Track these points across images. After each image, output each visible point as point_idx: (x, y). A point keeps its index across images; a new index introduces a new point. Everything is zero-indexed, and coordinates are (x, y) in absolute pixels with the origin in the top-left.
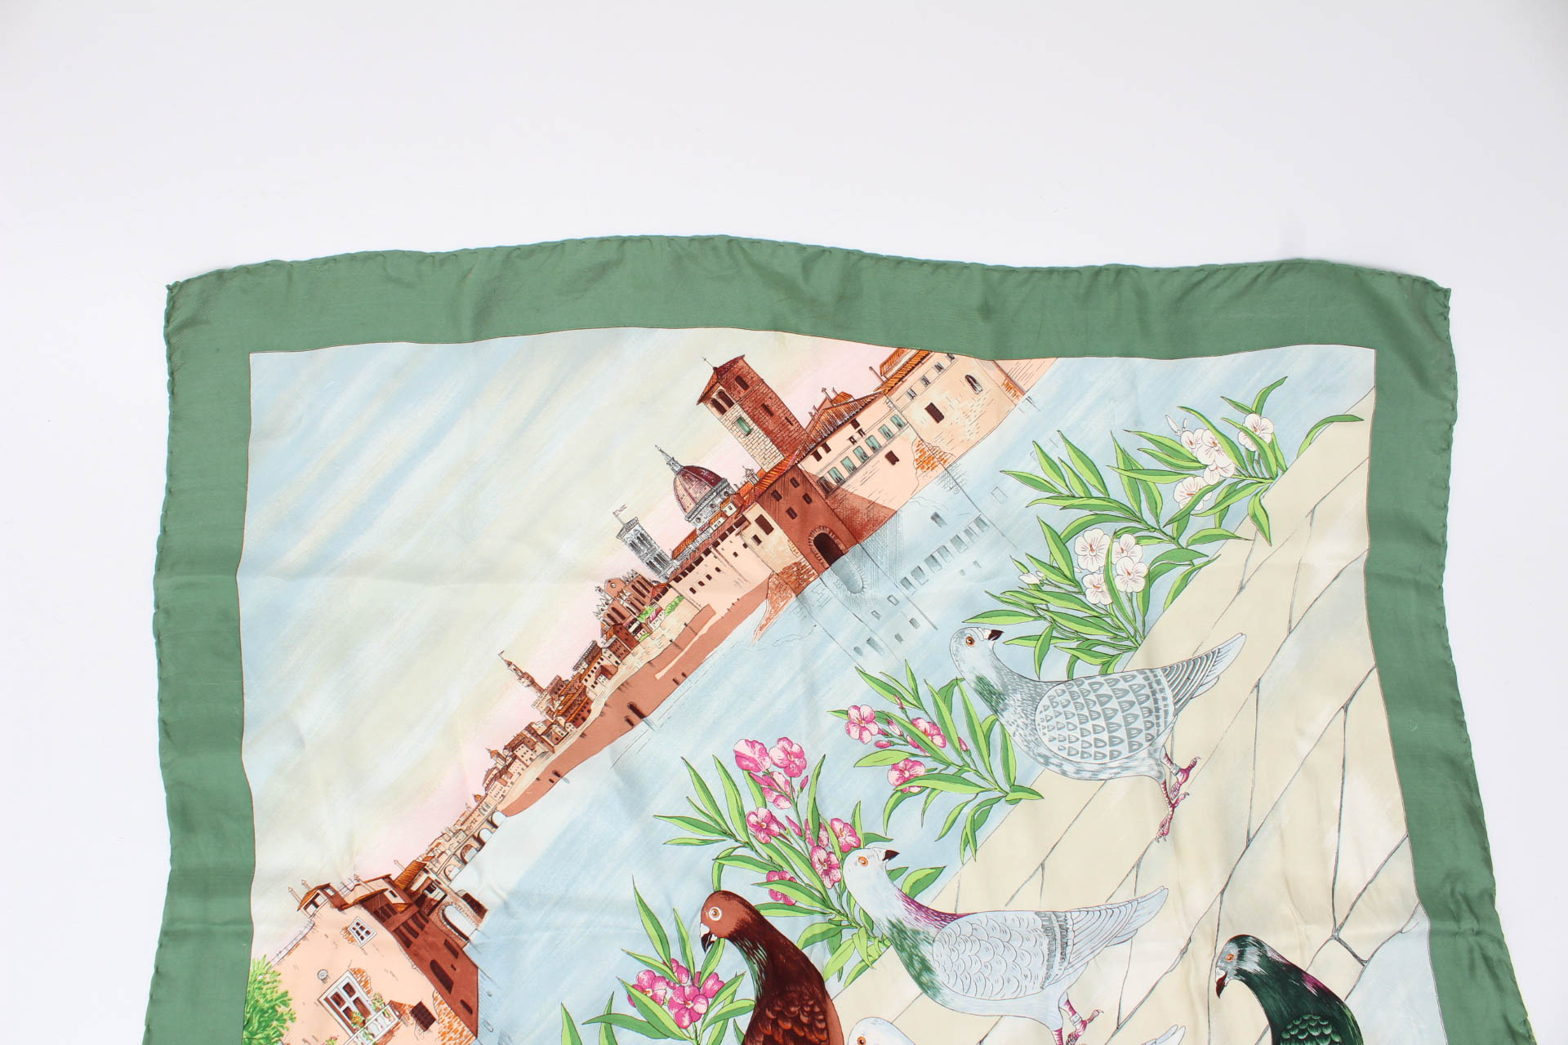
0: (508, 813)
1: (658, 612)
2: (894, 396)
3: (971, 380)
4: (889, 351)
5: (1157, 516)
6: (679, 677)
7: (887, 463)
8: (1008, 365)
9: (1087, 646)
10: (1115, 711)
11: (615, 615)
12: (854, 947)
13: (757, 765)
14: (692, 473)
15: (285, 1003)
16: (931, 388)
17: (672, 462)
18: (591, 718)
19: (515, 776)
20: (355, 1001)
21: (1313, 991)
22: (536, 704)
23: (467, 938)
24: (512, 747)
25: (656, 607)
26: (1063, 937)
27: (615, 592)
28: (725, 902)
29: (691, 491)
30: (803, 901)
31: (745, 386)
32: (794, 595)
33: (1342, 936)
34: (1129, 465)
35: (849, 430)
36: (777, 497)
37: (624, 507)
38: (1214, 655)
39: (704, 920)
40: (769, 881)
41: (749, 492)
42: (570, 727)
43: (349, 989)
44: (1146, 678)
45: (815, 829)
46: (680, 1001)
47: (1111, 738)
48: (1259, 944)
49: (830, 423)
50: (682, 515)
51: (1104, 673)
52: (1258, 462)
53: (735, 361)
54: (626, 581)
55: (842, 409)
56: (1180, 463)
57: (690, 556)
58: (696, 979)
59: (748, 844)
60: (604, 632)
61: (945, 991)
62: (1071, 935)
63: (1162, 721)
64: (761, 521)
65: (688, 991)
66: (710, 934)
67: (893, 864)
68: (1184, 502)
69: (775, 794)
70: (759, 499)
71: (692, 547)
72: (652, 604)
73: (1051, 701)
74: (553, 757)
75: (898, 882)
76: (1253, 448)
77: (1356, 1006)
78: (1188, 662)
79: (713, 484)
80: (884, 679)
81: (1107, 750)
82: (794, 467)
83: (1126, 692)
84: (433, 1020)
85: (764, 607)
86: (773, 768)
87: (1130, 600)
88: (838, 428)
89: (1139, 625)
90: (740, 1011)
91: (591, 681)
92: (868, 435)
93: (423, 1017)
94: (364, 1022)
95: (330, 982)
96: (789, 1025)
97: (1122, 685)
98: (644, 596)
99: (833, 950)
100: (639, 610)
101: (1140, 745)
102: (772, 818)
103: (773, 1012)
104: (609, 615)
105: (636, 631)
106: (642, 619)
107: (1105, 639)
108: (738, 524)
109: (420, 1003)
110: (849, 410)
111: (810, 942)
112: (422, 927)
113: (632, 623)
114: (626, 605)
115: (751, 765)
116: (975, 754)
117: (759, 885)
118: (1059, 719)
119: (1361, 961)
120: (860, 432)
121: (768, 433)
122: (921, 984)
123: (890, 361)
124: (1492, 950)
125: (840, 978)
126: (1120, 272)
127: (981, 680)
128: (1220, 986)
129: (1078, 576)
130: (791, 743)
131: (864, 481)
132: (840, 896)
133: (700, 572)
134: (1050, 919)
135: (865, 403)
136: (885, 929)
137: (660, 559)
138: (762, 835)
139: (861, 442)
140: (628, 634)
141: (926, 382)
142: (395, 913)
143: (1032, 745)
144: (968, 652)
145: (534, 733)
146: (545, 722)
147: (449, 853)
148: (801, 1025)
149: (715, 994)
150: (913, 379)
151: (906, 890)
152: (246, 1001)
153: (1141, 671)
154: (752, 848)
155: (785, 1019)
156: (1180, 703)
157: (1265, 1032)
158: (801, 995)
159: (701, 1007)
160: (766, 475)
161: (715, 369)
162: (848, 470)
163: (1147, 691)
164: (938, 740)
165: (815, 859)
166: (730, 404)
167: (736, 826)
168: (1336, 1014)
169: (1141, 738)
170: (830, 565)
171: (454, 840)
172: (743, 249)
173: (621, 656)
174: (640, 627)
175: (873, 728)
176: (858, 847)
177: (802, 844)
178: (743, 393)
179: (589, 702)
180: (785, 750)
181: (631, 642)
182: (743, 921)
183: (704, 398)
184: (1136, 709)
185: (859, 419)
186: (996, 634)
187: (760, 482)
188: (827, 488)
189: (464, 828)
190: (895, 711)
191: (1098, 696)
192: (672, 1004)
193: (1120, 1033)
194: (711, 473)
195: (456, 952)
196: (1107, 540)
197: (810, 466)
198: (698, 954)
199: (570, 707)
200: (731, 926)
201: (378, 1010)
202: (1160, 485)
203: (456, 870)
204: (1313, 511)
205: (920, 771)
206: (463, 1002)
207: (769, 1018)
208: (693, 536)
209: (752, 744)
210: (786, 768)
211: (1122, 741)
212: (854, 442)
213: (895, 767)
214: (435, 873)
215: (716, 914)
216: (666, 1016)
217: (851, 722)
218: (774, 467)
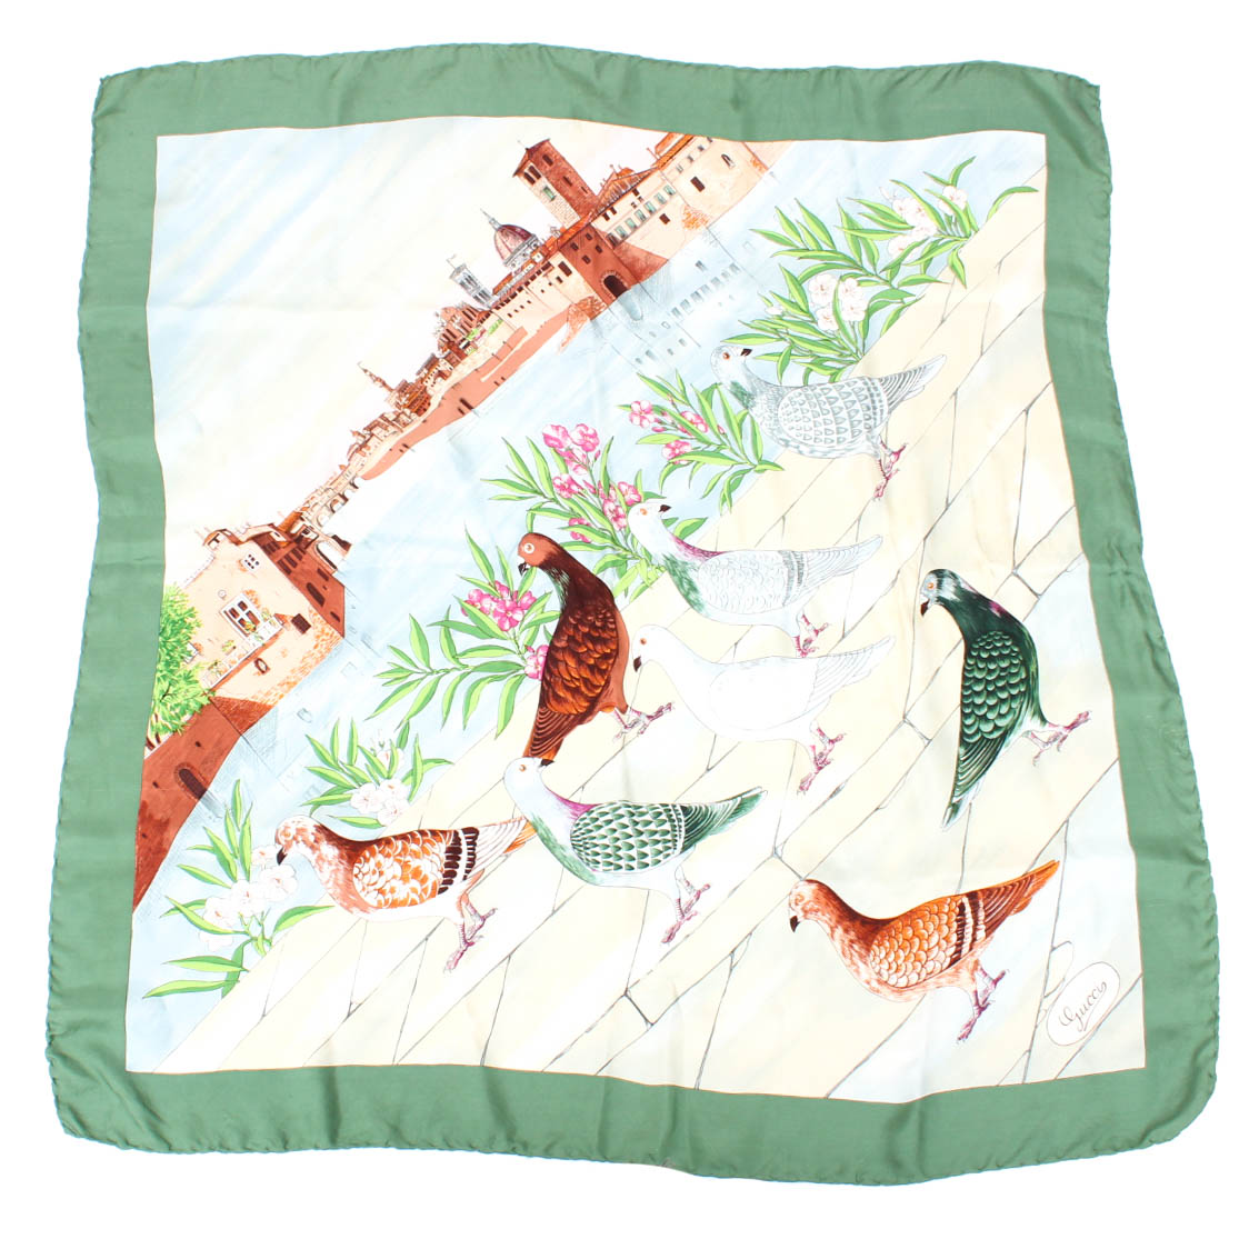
0: (366, 477)
1: (482, 333)
2: (666, 171)
3: (726, 159)
4: (663, 135)
5: (874, 265)
6: (499, 381)
7: (661, 222)
8: (753, 146)
9: (819, 362)
10: (841, 409)
11: (448, 335)
12: (637, 572)
13: (560, 443)
14: (508, 230)
15: (192, 616)
16: (695, 164)
17: (492, 222)
18: (430, 410)
19: (373, 448)
20: (247, 614)
21: (998, 614)
22: (387, 400)
23: (335, 567)
24: (370, 428)
25: (481, 329)
26: (799, 569)
27: (449, 316)
28: (536, 540)
29: (508, 244)
30: (596, 540)
31: (550, 163)
32: (588, 319)
33: (1019, 572)
34: (852, 226)
35: (631, 197)
36: (575, 248)
37: (454, 257)
38: (920, 371)
39: (520, 553)
40: (571, 526)
41: (553, 244)
42: (414, 416)
43: (242, 605)
44: (866, 384)
45: (604, 490)
46: (502, 611)
47: (838, 428)
48: (954, 576)
49: (616, 192)
50: (501, 261)
51: (832, 381)
52: (955, 225)
53: (542, 143)
54: (457, 309)
55: (626, 181)
56: (891, 223)
57: (508, 293)
58: (514, 596)
59: (554, 500)
60: (440, 347)
61: (707, 606)
62: (806, 568)
63: (878, 417)
64: (563, 266)
65: (508, 604)
66: (525, 564)
67: (667, 515)
68: (896, 255)
69: (575, 464)
70: (561, 249)
71: (508, 285)
72: (478, 326)
73: (790, 399)
74: (402, 435)
75: (671, 528)
76: (951, 213)
77: (1031, 626)
78: (900, 375)
79: (525, 239)
80: (659, 381)
81: (834, 437)
82: (589, 225)
83: (849, 394)
84: (309, 626)
85: (565, 329)
86: (573, 446)
87: (853, 327)
88: (622, 196)
89: (860, 345)
90: (549, 619)
91: (430, 382)
92: (646, 201)
93: (301, 624)
94: (255, 629)
95: (227, 600)
96: (587, 630)
97: (847, 389)
98: (471, 319)
99: (621, 575)
100: (467, 331)
101: (860, 432)
102: (572, 481)
103: (574, 619)
104: (444, 335)
105: (465, 347)
106: (470, 339)
107: (832, 356)
108: (544, 269)
109: (299, 615)
110: (631, 182)
111: (603, 569)
112: (300, 558)
113: (462, 341)
114: (457, 327)
115: (556, 443)
116: (730, 436)
117: (563, 528)
118: (797, 414)
119: (1036, 594)
120: (640, 198)
121: (568, 199)
122: (689, 601)
123: (663, 143)
124: (1139, 587)
125: (626, 596)
126: (839, 71)
127: (734, 384)
128: (924, 608)
129: (812, 310)
130: (587, 428)
131: (642, 238)
132: (626, 538)
133: (515, 303)
134: (789, 556)
135: (643, 176)
136: (662, 561)
137: (484, 294)
138: (564, 493)
139: (641, 207)
140: (459, 349)
141: (691, 160)
142: (279, 548)
143: (775, 432)
144: (724, 363)
145: (387, 420)
146: (394, 413)
147: (321, 504)
148: (596, 628)
149: (529, 607)
150: (681, 158)
151: (677, 534)
152: (161, 615)
153: (862, 378)
154: (558, 502)
155: (584, 625)
156: (893, 405)
157: (959, 643)
158: (596, 609)
159: (518, 616)
160: (566, 232)
161: (527, 149)
162: (631, 227)
163: (865, 392)
164: (701, 427)
165: (606, 508)
166: (539, 177)
167: (545, 487)
168: (1016, 632)
169: (861, 427)
170: (617, 297)
171: (325, 495)
172: (549, 53)
173: (454, 364)
174: (468, 344)
175: (651, 417)
176: (639, 502)
177: (596, 499)
178: (548, 168)
179: (429, 397)
180: (582, 433)
181: (462, 355)
182: (551, 553)
183: (518, 172)
184: (857, 406)
185: (639, 189)
186: (747, 352)
187: (561, 237)
188: (614, 242)
189: (332, 487)
190: (669, 407)
191: (827, 398)
192: (496, 614)
193: (844, 640)
194: (523, 230)
195: (326, 576)
196: (834, 283)
197: (600, 225)
198: (516, 579)
199: (414, 402)
200: (541, 557)
201: (265, 620)
202: (877, 242)
203: (327, 518)
204: (1000, 263)
205: (687, 449)
206: (332, 613)
207: (571, 624)
208: (509, 277)
209: (557, 428)
210: (583, 446)
211: (846, 430)
212: (635, 207)
213: (668, 446)
214: (311, 521)
215: (530, 548)
216: (492, 622)
217: (634, 413)
218: (574, 225)
